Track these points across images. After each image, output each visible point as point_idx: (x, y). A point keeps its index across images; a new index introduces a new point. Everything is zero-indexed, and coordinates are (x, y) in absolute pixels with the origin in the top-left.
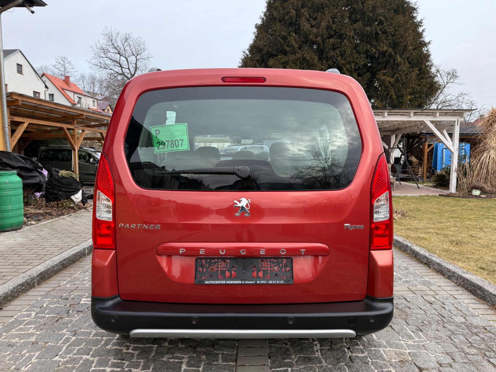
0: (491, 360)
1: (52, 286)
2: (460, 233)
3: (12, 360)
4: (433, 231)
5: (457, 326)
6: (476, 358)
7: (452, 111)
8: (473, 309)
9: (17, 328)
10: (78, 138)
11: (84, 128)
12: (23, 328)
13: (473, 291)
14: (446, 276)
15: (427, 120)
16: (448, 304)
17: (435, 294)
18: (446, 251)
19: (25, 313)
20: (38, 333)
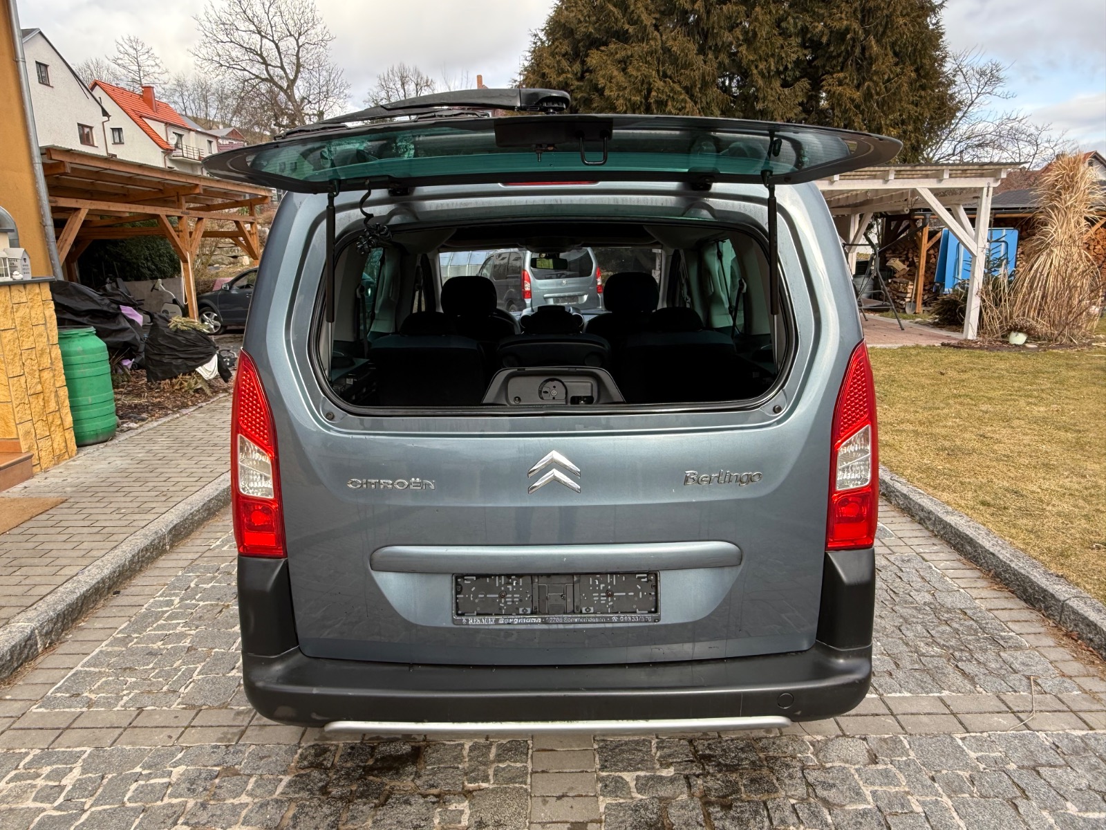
0: (960, 664)
1: (196, 549)
2: (965, 429)
3: (160, 677)
4: (911, 427)
5: (916, 608)
6: (936, 661)
7: (976, 167)
8: (951, 578)
9: (154, 626)
10: (191, 233)
11: (201, 214)
12: (164, 625)
13: (959, 546)
14: (917, 518)
15: (924, 187)
16: (908, 570)
17: (890, 552)
18: (927, 470)
19: (161, 599)
20: (193, 632)
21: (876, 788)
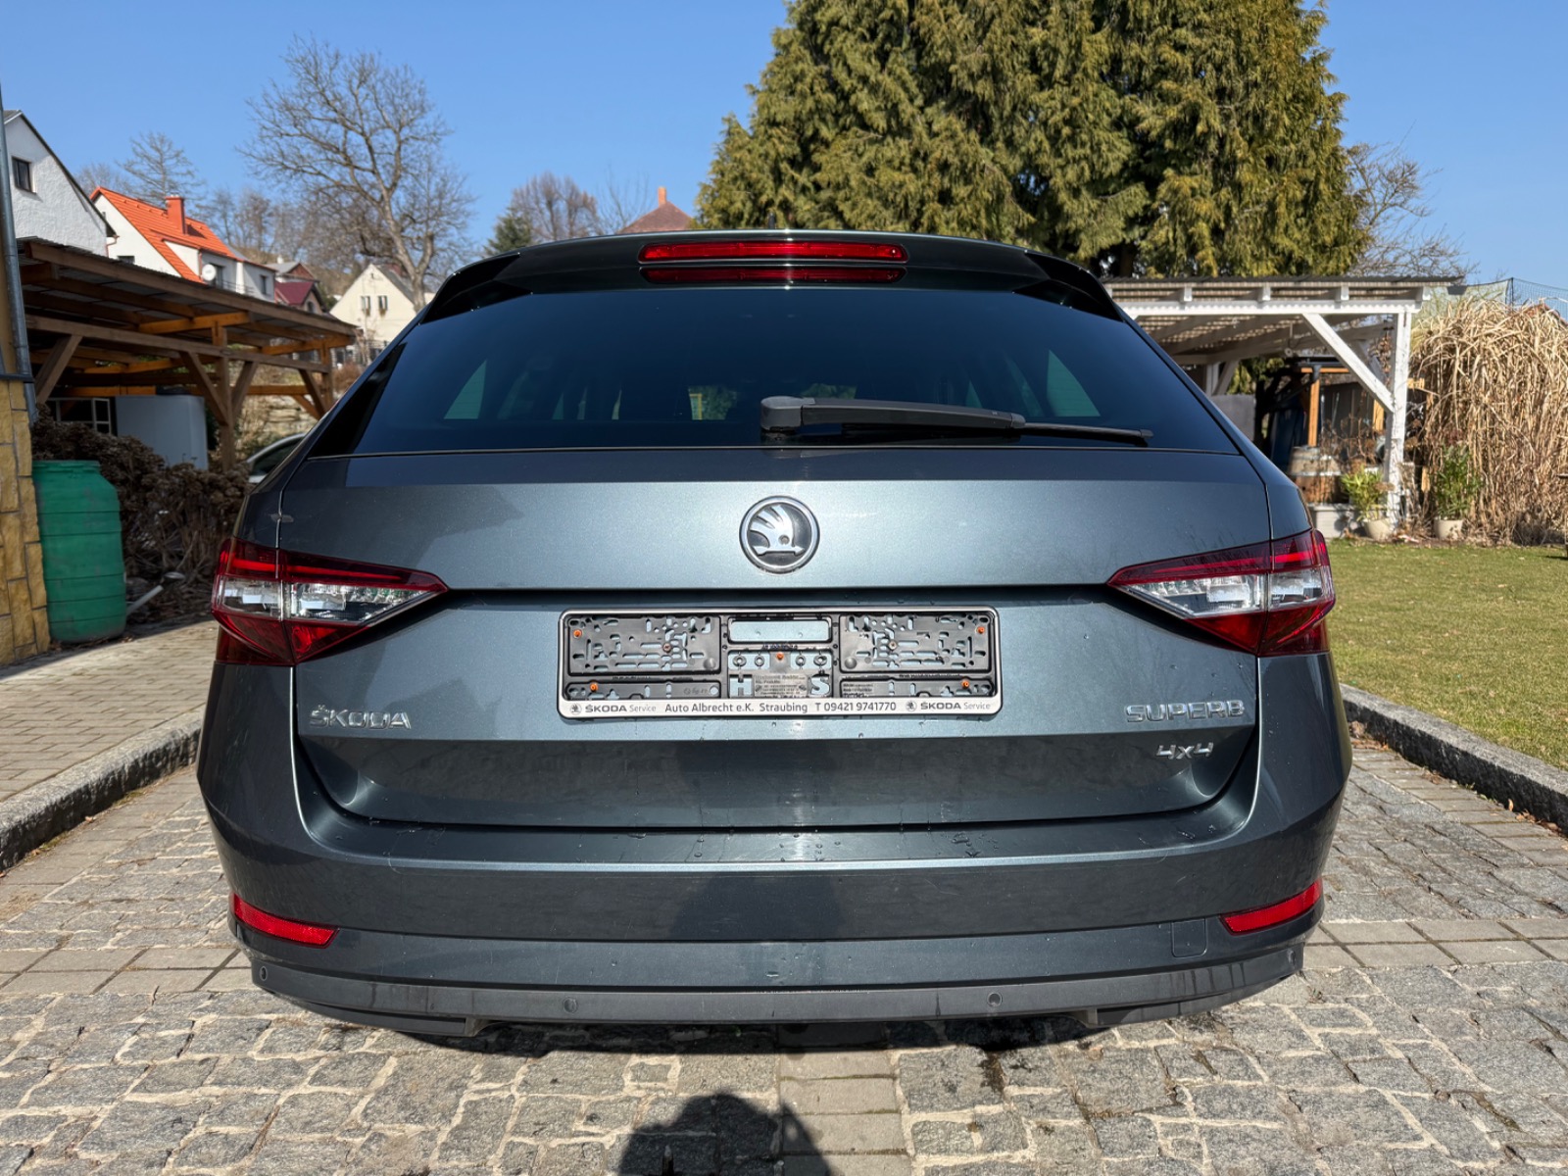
11: (250, 356)
15: (1314, 313)
21: (1327, 1030)
